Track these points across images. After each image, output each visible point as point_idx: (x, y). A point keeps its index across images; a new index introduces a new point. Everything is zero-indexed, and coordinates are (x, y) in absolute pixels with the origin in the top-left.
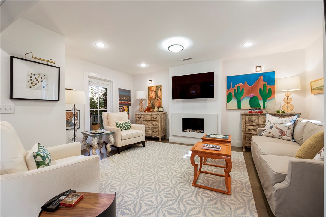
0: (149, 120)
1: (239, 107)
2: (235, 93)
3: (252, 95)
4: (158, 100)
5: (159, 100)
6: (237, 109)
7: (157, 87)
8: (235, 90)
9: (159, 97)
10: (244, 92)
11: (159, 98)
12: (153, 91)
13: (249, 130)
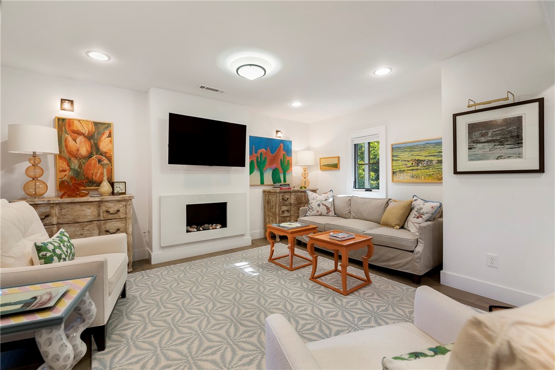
0: (90, 218)
1: (262, 183)
2: (257, 161)
3: (274, 166)
4: (100, 161)
5: (106, 161)
6: (260, 184)
7: (96, 124)
8: (258, 157)
9: (106, 153)
10: (267, 162)
11: (106, 157)
12: (79, 133)
13: (283, 212)
